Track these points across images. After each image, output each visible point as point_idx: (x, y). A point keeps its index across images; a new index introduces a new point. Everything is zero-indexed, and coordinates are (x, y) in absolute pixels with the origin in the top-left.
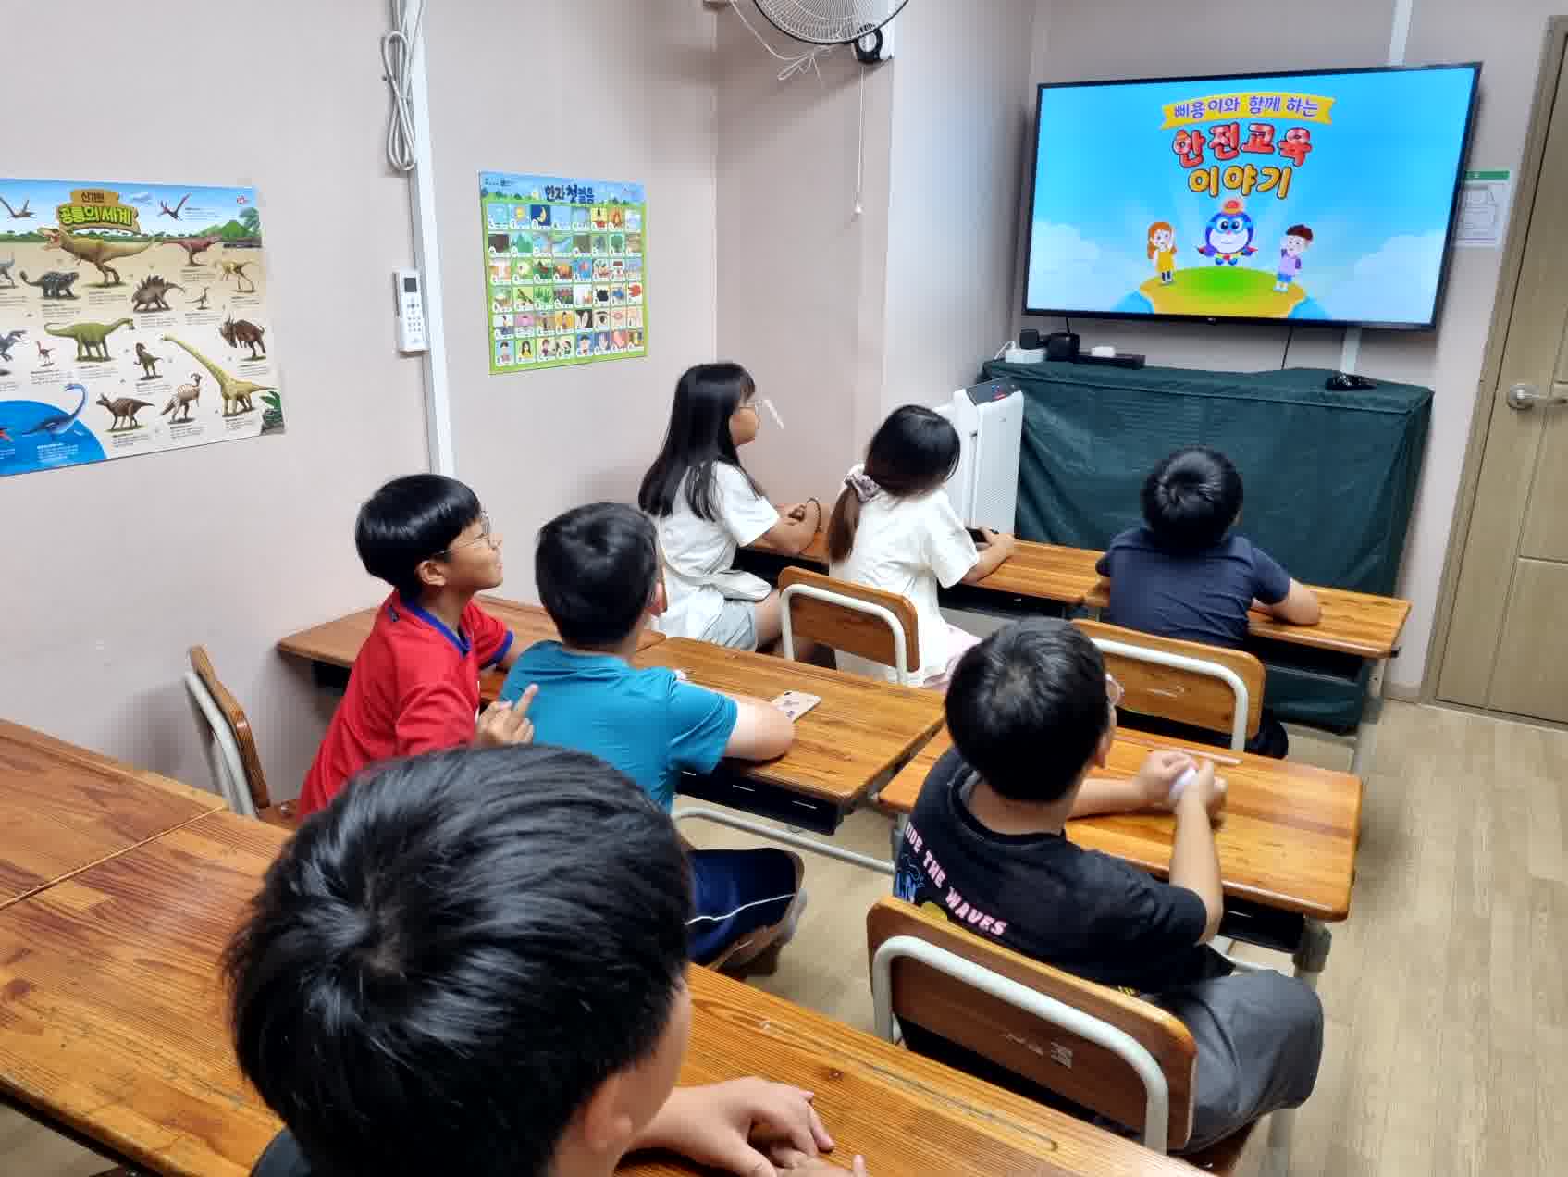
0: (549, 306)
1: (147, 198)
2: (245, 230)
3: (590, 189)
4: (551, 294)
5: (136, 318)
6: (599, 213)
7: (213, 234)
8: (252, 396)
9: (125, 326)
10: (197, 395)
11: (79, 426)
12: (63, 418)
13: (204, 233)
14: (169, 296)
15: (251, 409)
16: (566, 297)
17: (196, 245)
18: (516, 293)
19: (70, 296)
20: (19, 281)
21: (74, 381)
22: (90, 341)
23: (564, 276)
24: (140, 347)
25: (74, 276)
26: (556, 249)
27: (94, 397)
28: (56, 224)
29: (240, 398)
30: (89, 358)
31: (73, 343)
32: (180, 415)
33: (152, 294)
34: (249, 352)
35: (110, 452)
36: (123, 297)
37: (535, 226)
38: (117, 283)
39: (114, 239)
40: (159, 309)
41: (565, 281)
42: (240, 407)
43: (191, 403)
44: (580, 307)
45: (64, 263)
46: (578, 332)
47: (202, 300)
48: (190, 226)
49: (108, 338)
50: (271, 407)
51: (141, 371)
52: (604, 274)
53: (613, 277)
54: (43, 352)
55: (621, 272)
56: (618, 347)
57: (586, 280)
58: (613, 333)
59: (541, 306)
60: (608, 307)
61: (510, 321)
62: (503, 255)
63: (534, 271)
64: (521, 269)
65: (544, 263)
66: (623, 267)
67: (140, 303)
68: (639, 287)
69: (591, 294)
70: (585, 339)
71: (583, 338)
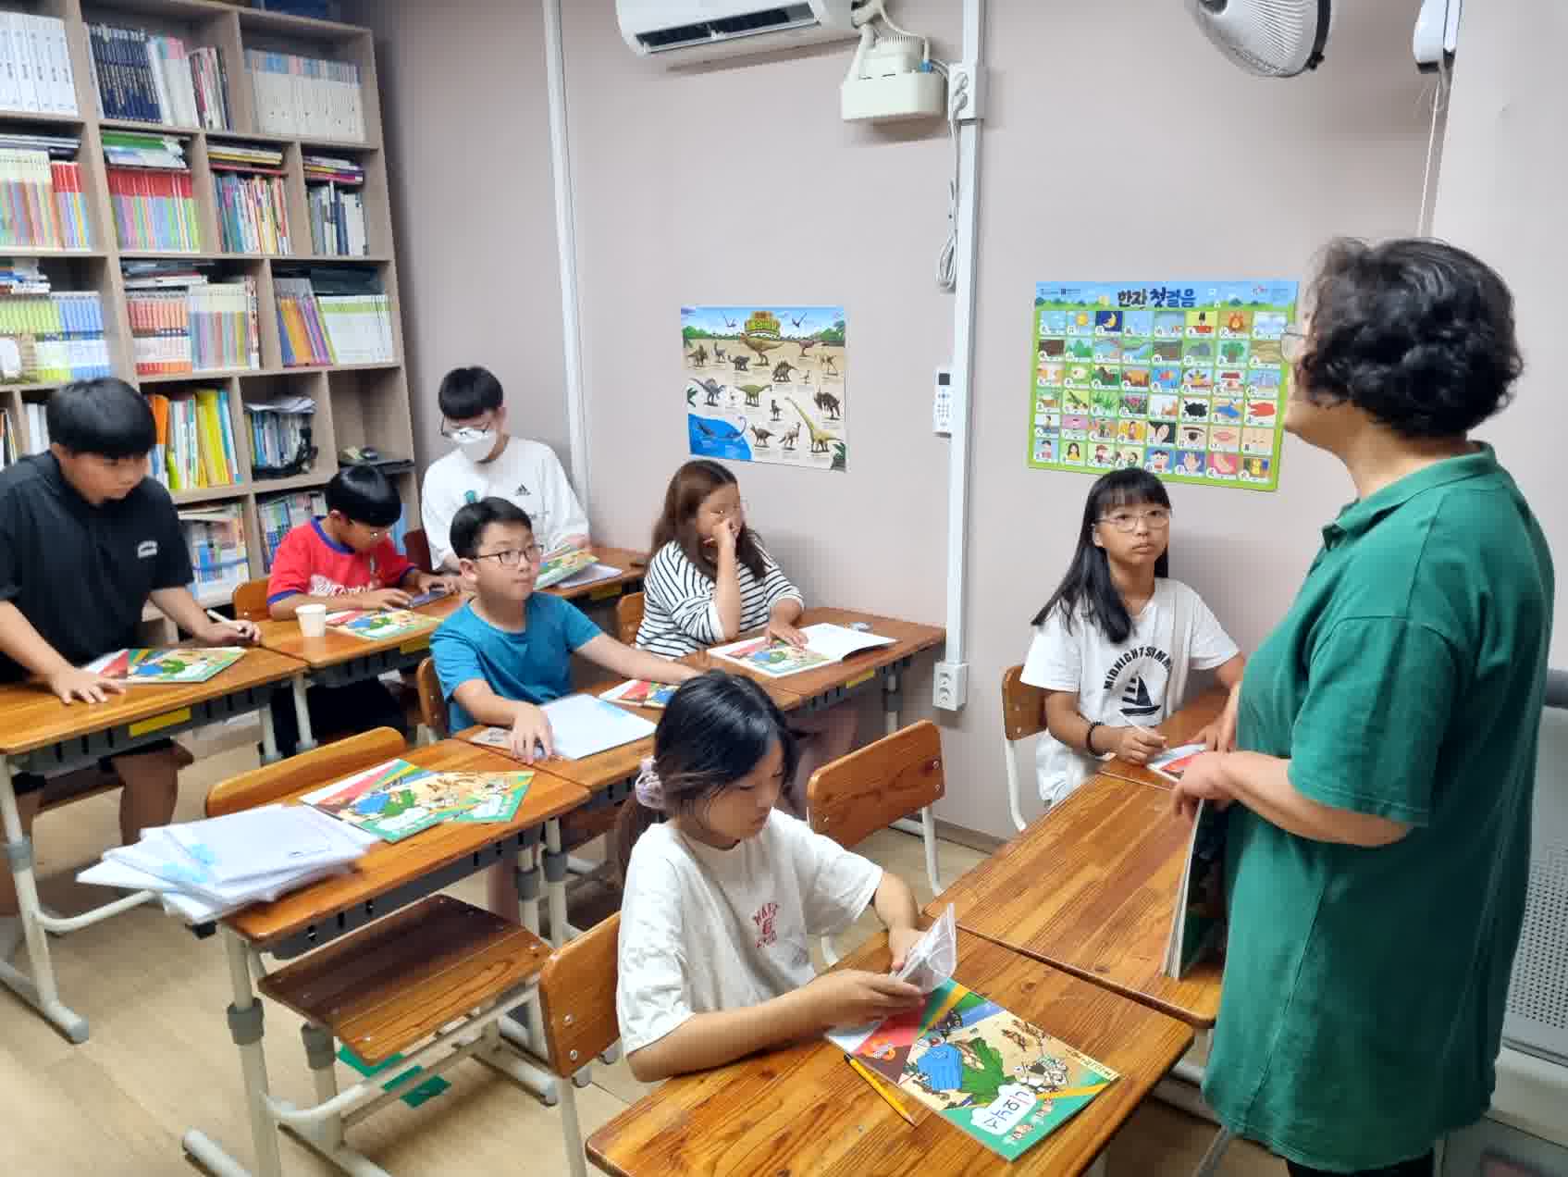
0: (1110, 413)
1: (786, 315)
2: (836, 333)
3: (1190, 292)
4: (1116, 400)
5: (774, 384)
6: (1202, 317)
7: (816, 337)
8: (828, 442)
9: (767, 389)
10: (797, 435)
11: (743, 440)
12: (737, 434)
13: (812, 336)
14: (791, 373)
15: (827, 451)
16: (1141, 407)
17: (807, 344)
18: (1066, 395)
21: (743, 416)
22: (752, 393)
23: (1138, 384)
24: (773, 401)
25: (748, 359)
26: (1126, 354)
27: (749, 425)
28: (742, 331)
29: (821, 442)
30: (750, 404)
31: (744, 395)
32: (788, 446)
33: (782, 371)
34: (829, 414)
35: (754, 458)
37: (1100, 332)
38: (767, 364)
39: (770, 339)
40: (785, 381)
41: (1139, 389)
42: (820, 448)
43: (795, 439)
45: (744, 351)
46: (1149, 444)
47: (807, 377)
48: (804, 332)
49: (760, 394)
50: (838, 452)
51: (771, 415)
52: (1202, 386)
53: (1218, 390)
54: (732, 398)
55: (1236, 385)
56: (1219, 472)
57: (1171, 391)
58: (1212, 454)
59: (1100, 411)
60: (1204, 424)
61: (1055, 422)
62: (1055, 359)
63: (1094, 377)
64: (1076, 373)
65: (1107, 369)
66: (1241, 381)
67: (777, 376)
68: (1271, 406)
69: (1176, 406)
70: (1159, 455)
71: (1156, 453)
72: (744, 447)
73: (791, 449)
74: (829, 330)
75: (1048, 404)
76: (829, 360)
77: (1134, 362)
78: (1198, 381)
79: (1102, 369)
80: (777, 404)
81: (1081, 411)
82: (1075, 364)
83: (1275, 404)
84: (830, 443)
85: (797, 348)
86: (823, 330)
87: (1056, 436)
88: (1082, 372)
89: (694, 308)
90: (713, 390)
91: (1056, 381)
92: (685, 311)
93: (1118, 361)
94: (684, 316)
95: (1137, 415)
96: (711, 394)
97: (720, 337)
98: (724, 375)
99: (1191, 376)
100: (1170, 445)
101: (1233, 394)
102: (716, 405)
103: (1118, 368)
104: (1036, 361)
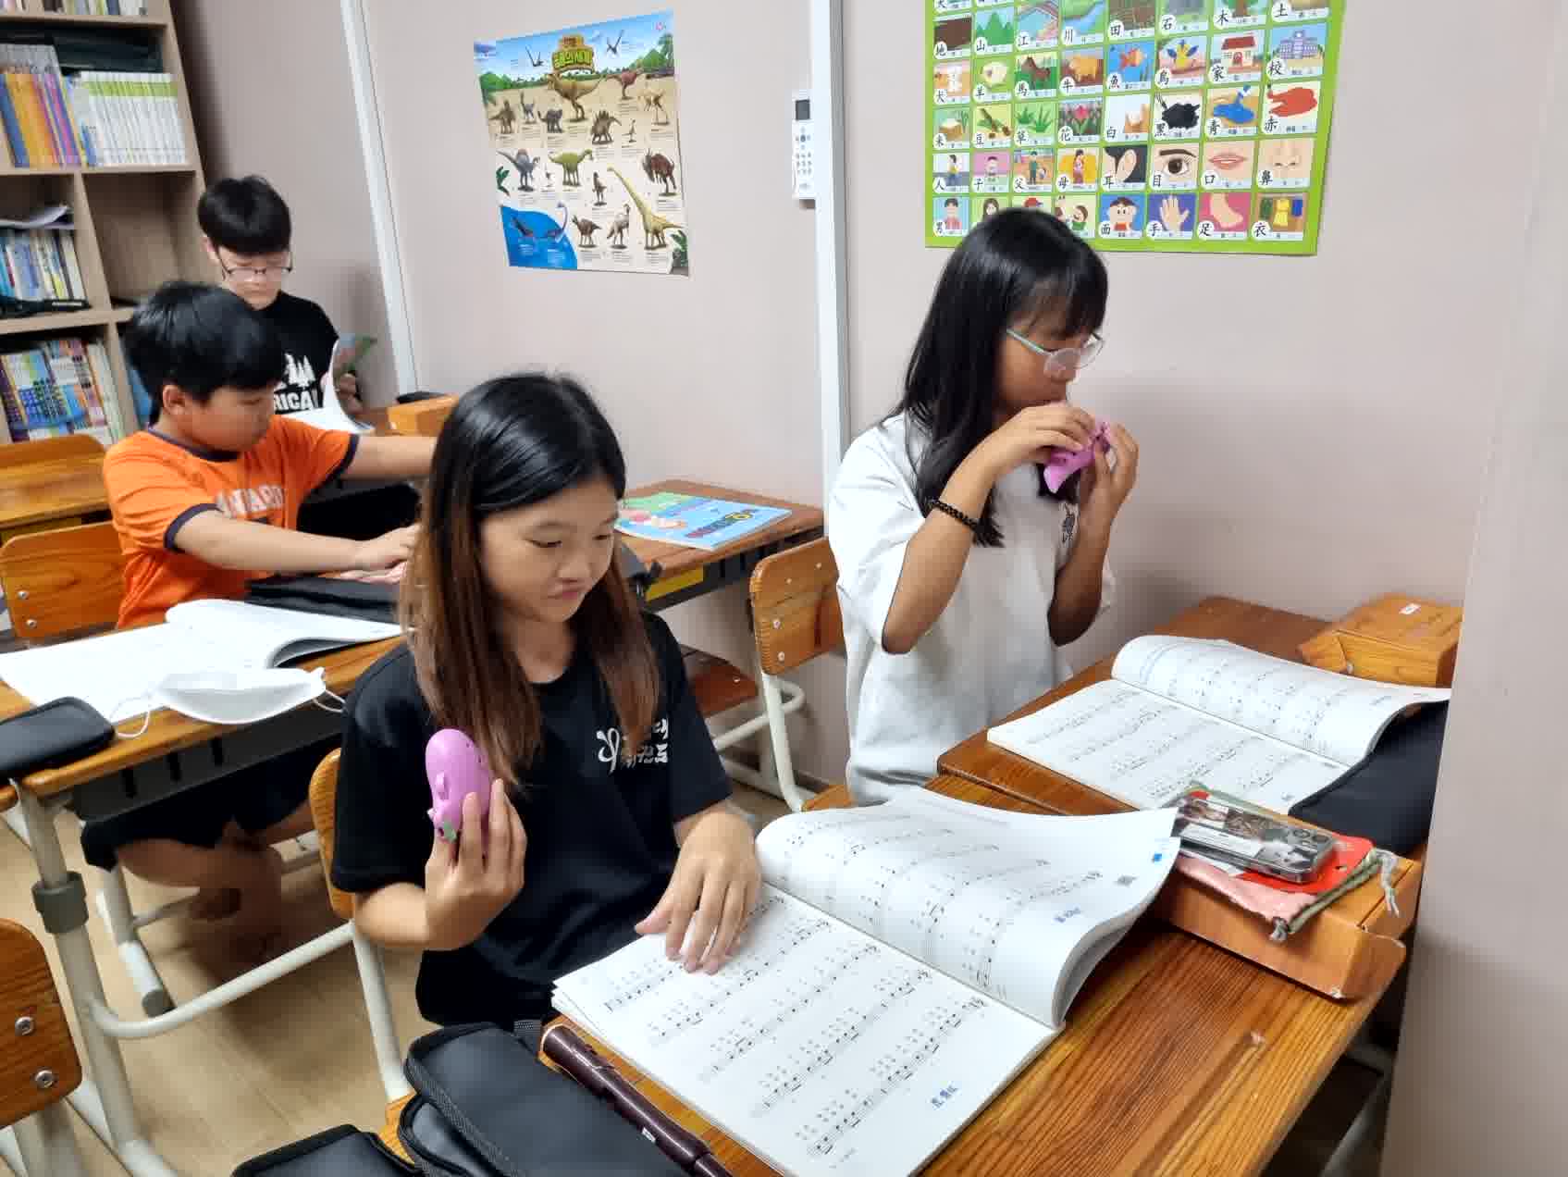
0: (1048, 139)
1: (599, 36)
2: (662, 57)
4: (1053, 116)
5: (593, 148)
8: (665, 232)
9: (587, 157)
10: (627, 226)
13: (633, 65)
15: (665, 245)
16: (1088, 121)
17: (627, 78)
18: (978, 116)
19: (560, 131)
20: (538, 120)
21: (563, 201)
22: (570, 165)
23: (1086, 81)
24: (596, 175)
25: (561, 113)
28: (550, 70)
30: (569, 183)
32: (618, 242)
33: (602, 127)
34: (662, 187)
35: (581, 265)
36: (586, 130)
38: (583, 118)
39: (581, 78)
40: (606, 142)
41: (1088, 89)
42: (656, 242)
43: (624, 231)
44: (1119, 139)
46: (1106, 188)
47: (632, 132)
48: (625, 60)
49: (580, 167)
50: (677, 245)
51: (594, 197)
52: (1191, 69)
53: (1218, 75)
54: (548, 175)
55: (1247, 61)
56: (1218, 227)
57: (1139, 85)
58: (1206, 197)
59: (1030, 139)
60: (1194, 141)
61: (963, 164)
62: (958, 53)
63: (1018, 77)
64: (990, 73)
65: (1038, 59)
66: (1257, 50)
67: (596, 136)
68: (1310, 92)
69: (1148, 113)
70: (1121, 207)
71: (1116, 203)
72: (568, 250)
73: (622, 247)
74: (653, 51)
75: (951, 134)
76: (657, 100)
77: (1078, 41)
78: (1183, 61)
79: (1030, 60)
80: (601, 180)
81: (1002, 141)
82: (989, 58)
83: (1315, 87)
84: (668, 233)
85: (614, 88)
86: (644, 53)
87: (965, 189)
88: (999, 71)
89: (493, 44)
90: (525, 168)
91: (961, 93)
92: (480, 49)
93: (1053, 43)
94: (482, 56)
95: (1086, 138)
96: (524, 174)
97: (526, 85)
98: (535, 143)
99: (1172, 54)
100: (1140, 186)
101: (1243, 78)
102: (532, 190)
103: (1054, 55)
104: (931, 62)
